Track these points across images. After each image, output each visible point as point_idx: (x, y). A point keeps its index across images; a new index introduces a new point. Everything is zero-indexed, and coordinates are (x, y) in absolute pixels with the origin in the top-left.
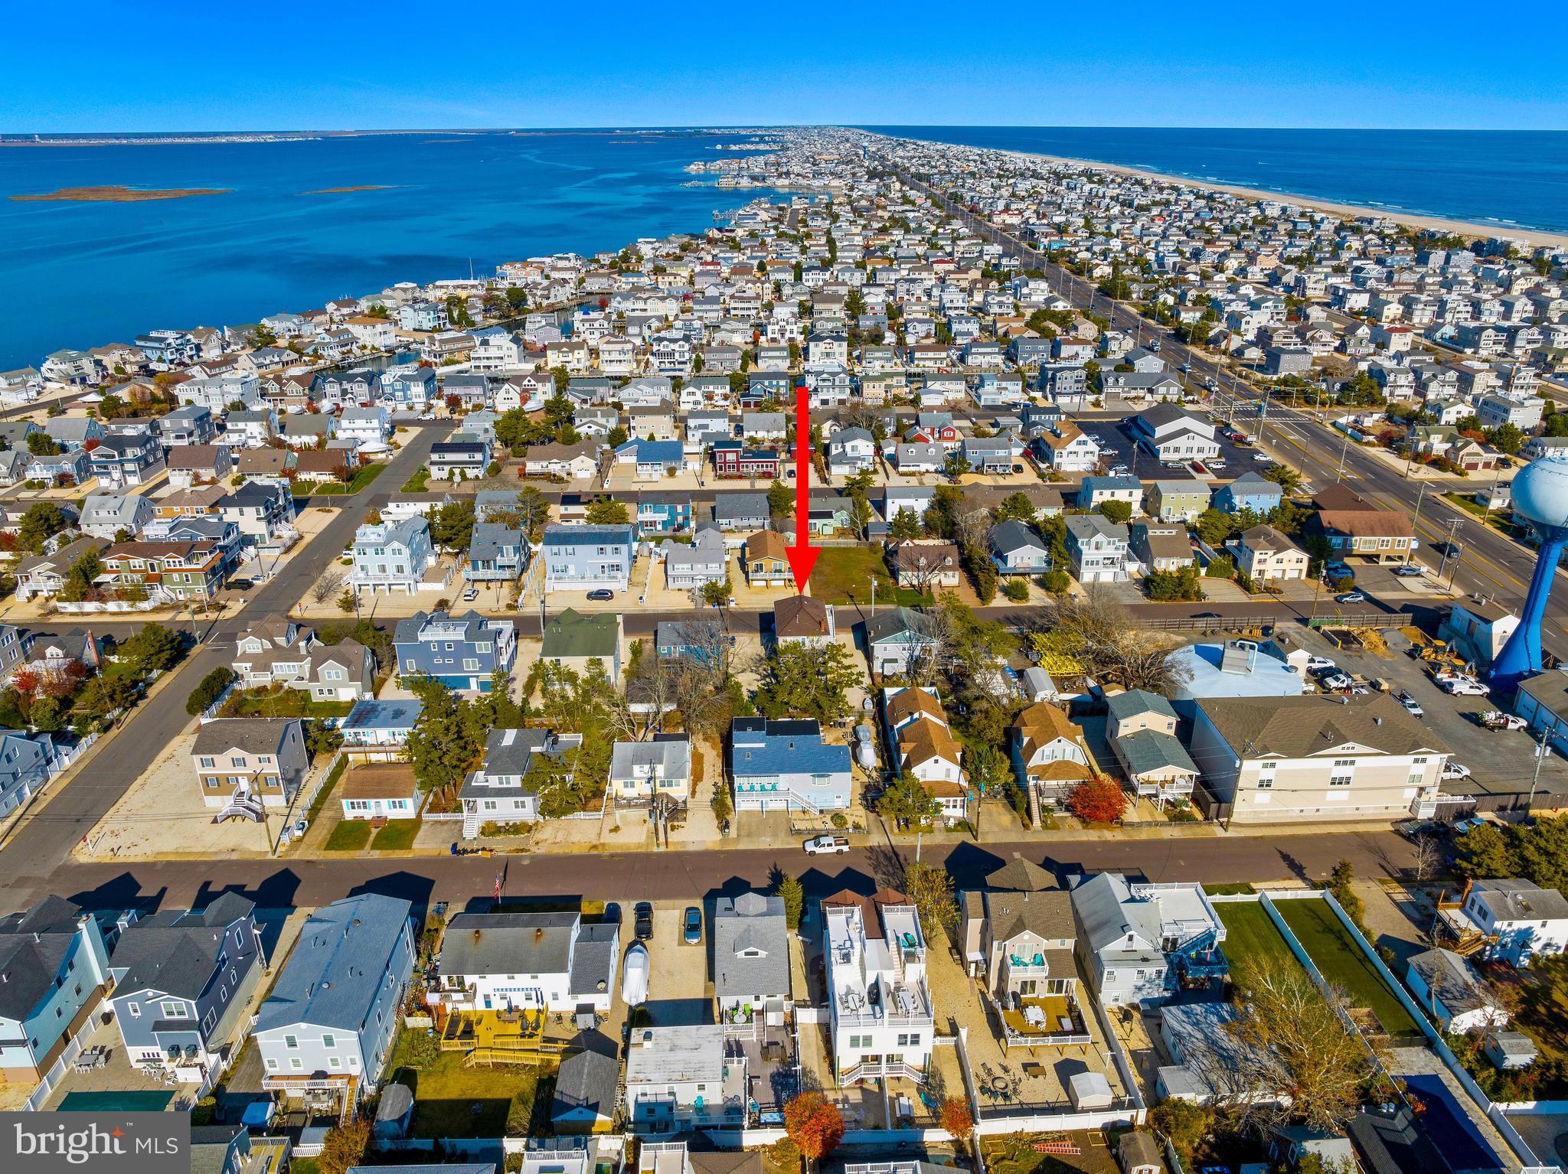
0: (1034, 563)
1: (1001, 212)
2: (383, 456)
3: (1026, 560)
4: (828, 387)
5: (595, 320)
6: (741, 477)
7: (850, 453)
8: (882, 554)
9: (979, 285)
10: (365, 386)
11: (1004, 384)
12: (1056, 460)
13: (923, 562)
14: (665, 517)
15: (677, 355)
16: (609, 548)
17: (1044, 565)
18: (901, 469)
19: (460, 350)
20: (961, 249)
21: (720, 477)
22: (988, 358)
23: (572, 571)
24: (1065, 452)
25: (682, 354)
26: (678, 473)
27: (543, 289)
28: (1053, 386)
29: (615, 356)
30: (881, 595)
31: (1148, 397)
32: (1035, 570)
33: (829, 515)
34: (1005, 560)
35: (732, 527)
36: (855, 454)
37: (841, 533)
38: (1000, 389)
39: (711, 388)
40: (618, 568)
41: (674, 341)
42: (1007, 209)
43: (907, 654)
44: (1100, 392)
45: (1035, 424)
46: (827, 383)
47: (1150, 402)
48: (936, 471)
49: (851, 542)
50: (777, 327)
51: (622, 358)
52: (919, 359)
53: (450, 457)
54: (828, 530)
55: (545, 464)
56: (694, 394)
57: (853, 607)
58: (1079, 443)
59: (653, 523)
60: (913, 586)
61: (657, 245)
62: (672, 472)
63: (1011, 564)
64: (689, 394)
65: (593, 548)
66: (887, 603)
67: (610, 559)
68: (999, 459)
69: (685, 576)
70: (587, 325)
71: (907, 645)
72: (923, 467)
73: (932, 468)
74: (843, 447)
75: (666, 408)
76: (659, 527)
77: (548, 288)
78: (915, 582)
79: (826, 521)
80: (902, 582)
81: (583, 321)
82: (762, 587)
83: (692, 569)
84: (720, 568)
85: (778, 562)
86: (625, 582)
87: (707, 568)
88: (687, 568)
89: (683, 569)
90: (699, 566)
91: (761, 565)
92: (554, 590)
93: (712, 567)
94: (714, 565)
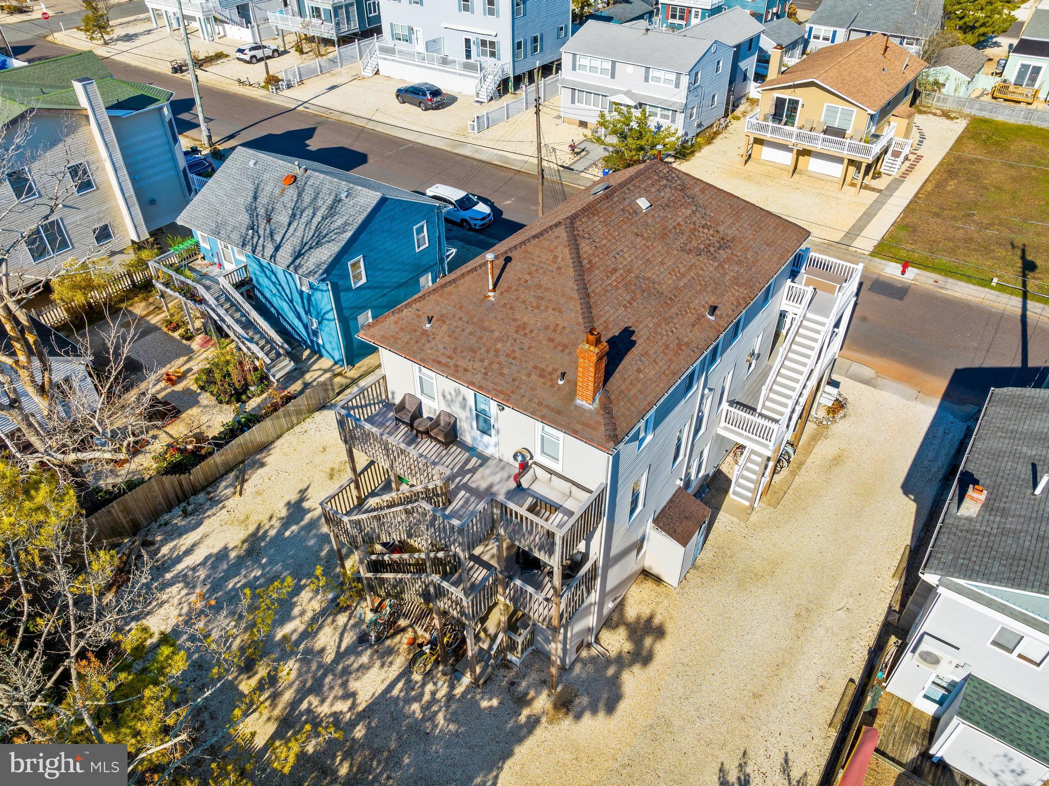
23: (420, 42)
40: (492, 49)
69: (597, 92)
82: (782, 168)
83: (613, 76)
84: (677, 85)
85: (841, 106)
86: (491, 84)
87: (646, 80)
88: (603, 71)
89: (593, 69)
90: (630, 69)
91: (794, 104)
92: (377, 73)
93: (658, 79)
94: (660, 74)
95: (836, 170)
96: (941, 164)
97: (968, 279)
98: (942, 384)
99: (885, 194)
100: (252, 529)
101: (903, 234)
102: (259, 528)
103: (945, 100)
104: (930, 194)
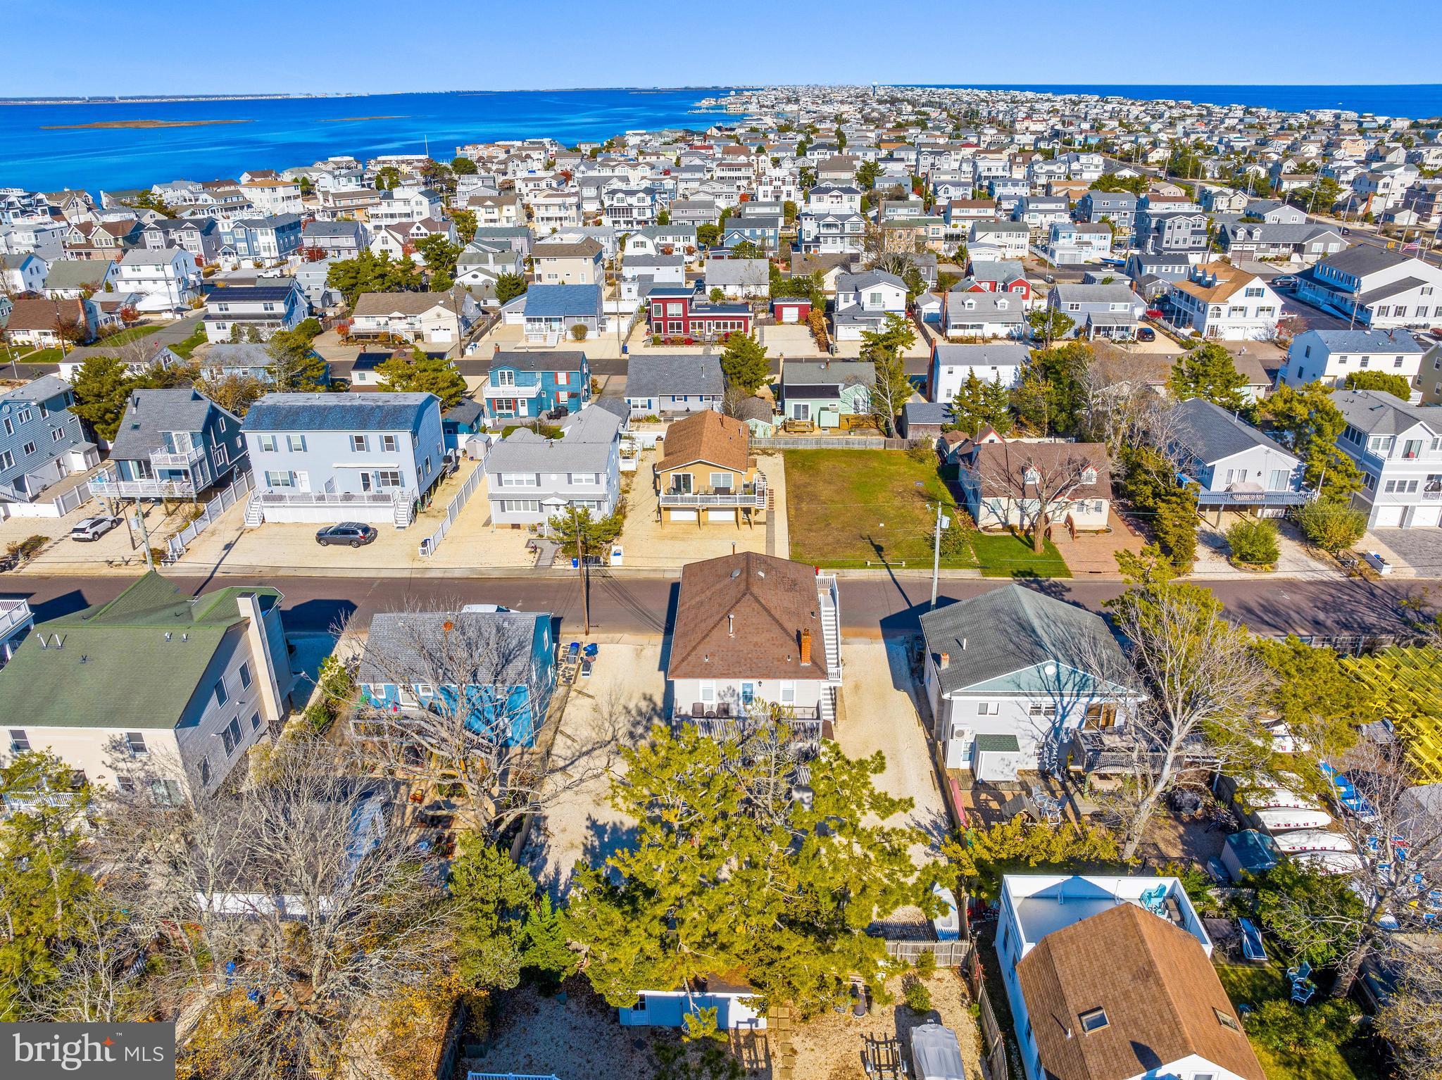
0: (1268, 485)
1: (1024, 119)
2: (169, 316)
3: (1251, 478)
4: (834, 236)
5: (541, 179)
6: (689, 342)
7: (868, 306)
8: (933, 463)
9: (1019, 159)
10: (197, 235)
11: (1086, 237)
12: (1210, 321)
13: (1033, 477)
14: (532, 391)
15: (635, 212)
16: (374, 437)
17: (1290, 489)
18: (952, 333)
19: (359, 208)
20: (988, 139)
21: (656, 342)
22: (1050, 218)
23: (305, 485)
24: (1225, 309)
25: (642, 210)
26: (591, 335)
27: (500, 163)
28: (1158, 240)
29: (554, 212)
30: (952, 550)
31: (1295, 258)
32: (1269, 500)
33: (832, 392)
34: (1205, 478)
35: (655, 411)
36: (877, 307)
37: (856, 424)
38: (1081, 244)
39: (670, 240)
40: (394, 478)
41: (631, 193)
42: (1029, 117)
43: (1044, 724)
44: (1225, 250)
45: (1152, 278)
46: (834, 231)
47: (1300, 265)
48: (1010, 337)
49: (874, 441)
50: (770, 188)
51: (562, 214)
52: (957, 218)
53: (236, 308)
54: (830, 419)
55: (383, 320)
56: (643, 244)
57: (882, 574)
58: (1250, 293)
59: (512, 403)
60: (1011, 529)
61: (647, 137)
62: (580, 333)
63: (1218, 485)
64: (636, 245)
65: (343, 438)
66: (959, 565)
67: (376, 458)
68: (1115, 317)
69: (525, 499)
70: (531, 185)
71: (1047, 701)
72: (989, 329)
73: (1003, 331)
74: (858, 297)
75: (590, 249)
76: (523, 411)
77: (504, 162)
78: (1014, 519)
79: (826, 402)
80: (986, 518)
81: (525, 180)
82: (689, 523)
83: (539, 484)
84: (598, 482)
85: (722, 473)
86: (406, 508)
87: (570, 482)
88: (529, 482)
89: (520, 482)
90: (554, 477)
91: (687, 477)
92: (263, 521)
93: (580, 480)
94: (584, 477)
95: (731, 516)
96: (788, 493)
97: (854, 567)
98: (878, 631)
99: (769, 522)
100: (582, 847)
101: (799, 549)
102: (585, 845)
103: (760, 442)
104: (796, 517)
